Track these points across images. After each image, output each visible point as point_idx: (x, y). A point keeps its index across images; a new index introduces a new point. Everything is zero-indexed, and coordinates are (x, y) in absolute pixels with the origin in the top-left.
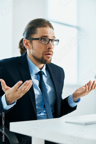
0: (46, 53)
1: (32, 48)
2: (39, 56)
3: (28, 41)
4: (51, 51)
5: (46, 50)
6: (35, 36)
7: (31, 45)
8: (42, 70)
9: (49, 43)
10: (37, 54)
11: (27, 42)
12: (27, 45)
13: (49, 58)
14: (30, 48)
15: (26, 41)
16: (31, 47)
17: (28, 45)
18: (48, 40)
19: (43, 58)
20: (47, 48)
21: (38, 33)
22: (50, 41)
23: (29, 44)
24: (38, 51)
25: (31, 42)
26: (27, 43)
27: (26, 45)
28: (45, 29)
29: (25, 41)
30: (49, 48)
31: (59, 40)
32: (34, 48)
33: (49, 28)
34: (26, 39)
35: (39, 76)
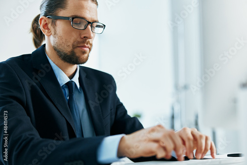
0: (79, 45)
1: (55, 34)
4: (89, 42)
5: (79, 40)
6: (62, 13)
7: (54, 28)
8: (73, 80)
9: (86, 27)
10: (63, 45)
11: (47, 22)
12: (46, 28)
13: (84, 53)
14: (50, 34)
15: (45, 21)
16: (53, 33)
17: (48, 29)
18: (86, 23)
19: (73, 53)
20: (83, 36)
21: (68, 7)
23: (49, 26)
24: (64, 41)
25: (54, 23)
26: (46, 24)
27: (44, 27)
29: (43, 21)
30: (85, 37)
32: (57, 35)
34: (44, 17)
35: (67, 91)
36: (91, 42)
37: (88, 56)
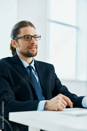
0: (30, 47)
1: (19, 46)
2: (25, 51)
3: (15, 41)
4: (35, 45)
6: (19, 36)
7: (18, 43)
8: (31, 65)
9: (31, 39)
10: (23, 50)
13: (34, 51)
14: (17, 46)
15: (14, 41)
17: (16, 45)
18: (31, 37)
20: (31, 43)
21: (21, 33)
22: (33, 38)
23: (16, 43)
24: (23, 48)
25: (17, 41)
27: (14, 44)
28: (27, 28)
29: (13, 41)
30: (32, 43)
31: (40, 36)
32: (20, 46)
33: (30, 27)
35: (29, 70)
36: (36, 45)
37: (37, 52)
